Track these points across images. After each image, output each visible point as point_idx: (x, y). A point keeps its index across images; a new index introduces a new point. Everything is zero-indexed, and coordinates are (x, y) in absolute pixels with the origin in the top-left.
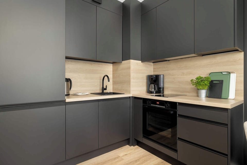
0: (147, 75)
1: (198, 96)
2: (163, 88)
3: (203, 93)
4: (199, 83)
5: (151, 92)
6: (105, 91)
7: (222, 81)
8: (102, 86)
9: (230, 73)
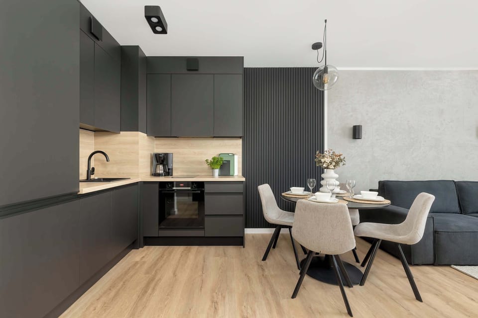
0: (152, 153)
1: (213, 176)
2: (172, 169)
3: (217, 172)
4: (214, 163)
5: (159, 175)
6: (92, 177)
7: (229, 161)
8: (87, 169)
9: (234, 155)
